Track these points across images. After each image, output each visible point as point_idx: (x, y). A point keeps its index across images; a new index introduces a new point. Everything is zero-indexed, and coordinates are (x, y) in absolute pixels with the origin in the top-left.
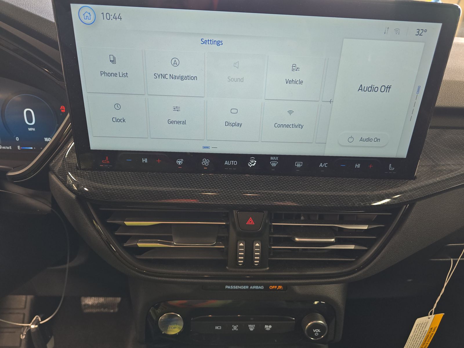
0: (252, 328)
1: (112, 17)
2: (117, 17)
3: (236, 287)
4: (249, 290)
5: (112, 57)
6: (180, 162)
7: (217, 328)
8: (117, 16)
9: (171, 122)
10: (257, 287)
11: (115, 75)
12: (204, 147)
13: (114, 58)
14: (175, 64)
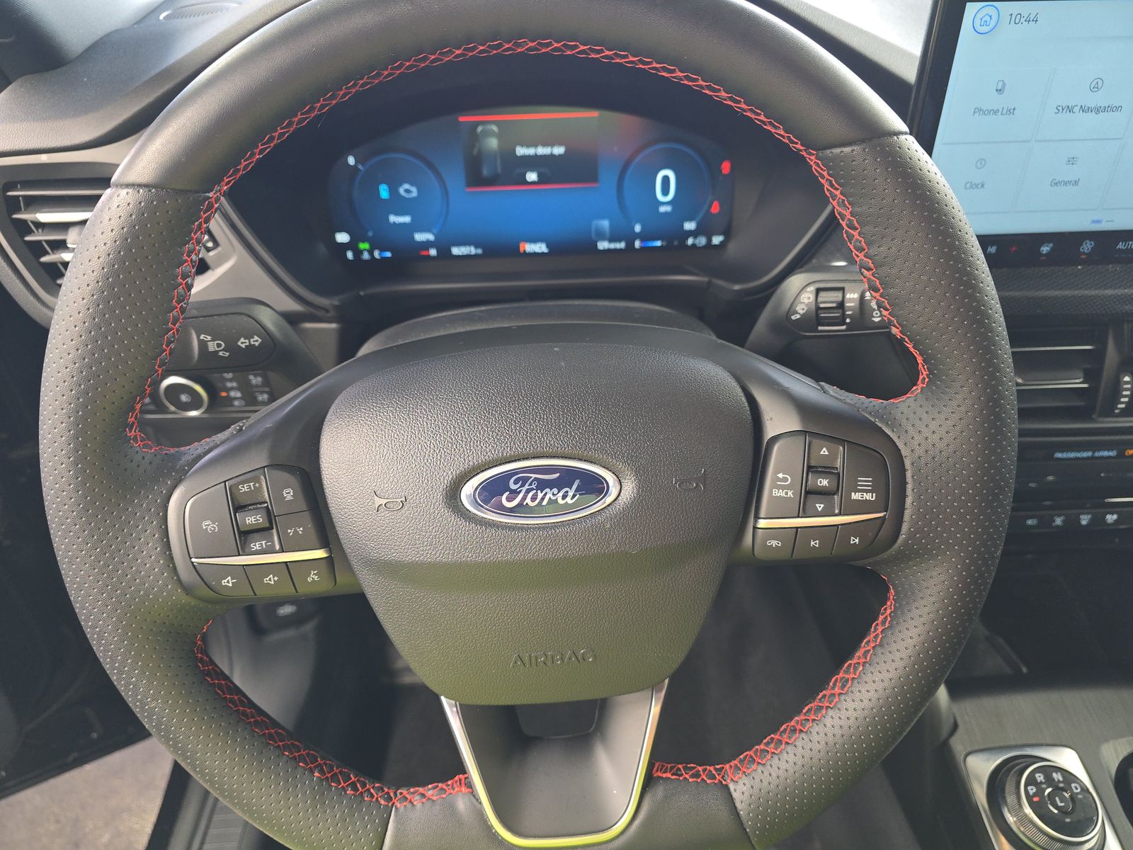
0: (1085, 520)
1: (1023, 20)
2: (1031, 20)
3: (1072, 455)
4: (1093, 458)
5: (1001, 83)
6: (1045, 249)
7: (1030, 522)
8: (1032, 17)
9: (1056, 184)
10: (1106, 454)
11: (996, 112)
12: (1094, 222)
13: (1004, 85)
14: (1095, 88)
